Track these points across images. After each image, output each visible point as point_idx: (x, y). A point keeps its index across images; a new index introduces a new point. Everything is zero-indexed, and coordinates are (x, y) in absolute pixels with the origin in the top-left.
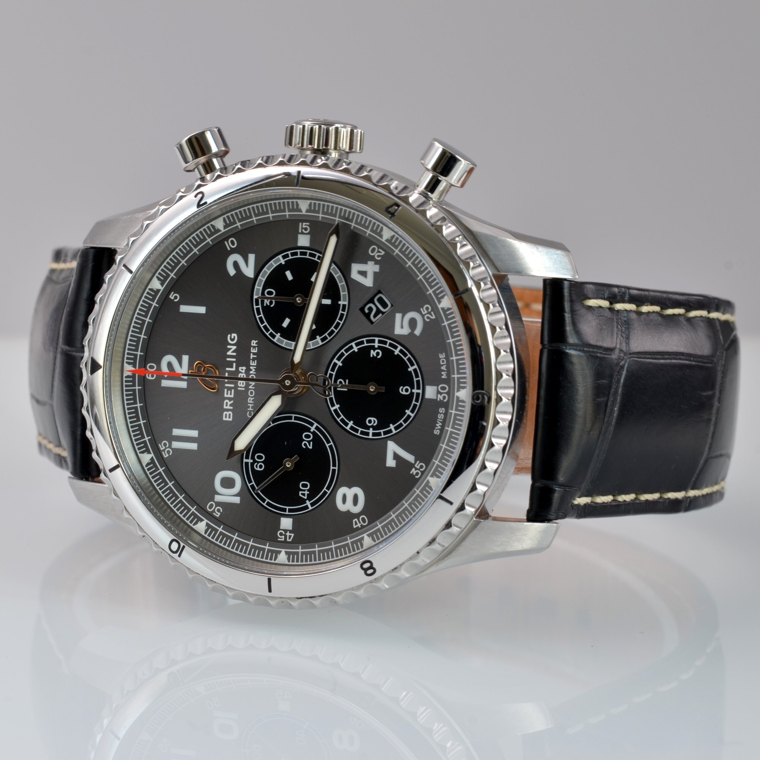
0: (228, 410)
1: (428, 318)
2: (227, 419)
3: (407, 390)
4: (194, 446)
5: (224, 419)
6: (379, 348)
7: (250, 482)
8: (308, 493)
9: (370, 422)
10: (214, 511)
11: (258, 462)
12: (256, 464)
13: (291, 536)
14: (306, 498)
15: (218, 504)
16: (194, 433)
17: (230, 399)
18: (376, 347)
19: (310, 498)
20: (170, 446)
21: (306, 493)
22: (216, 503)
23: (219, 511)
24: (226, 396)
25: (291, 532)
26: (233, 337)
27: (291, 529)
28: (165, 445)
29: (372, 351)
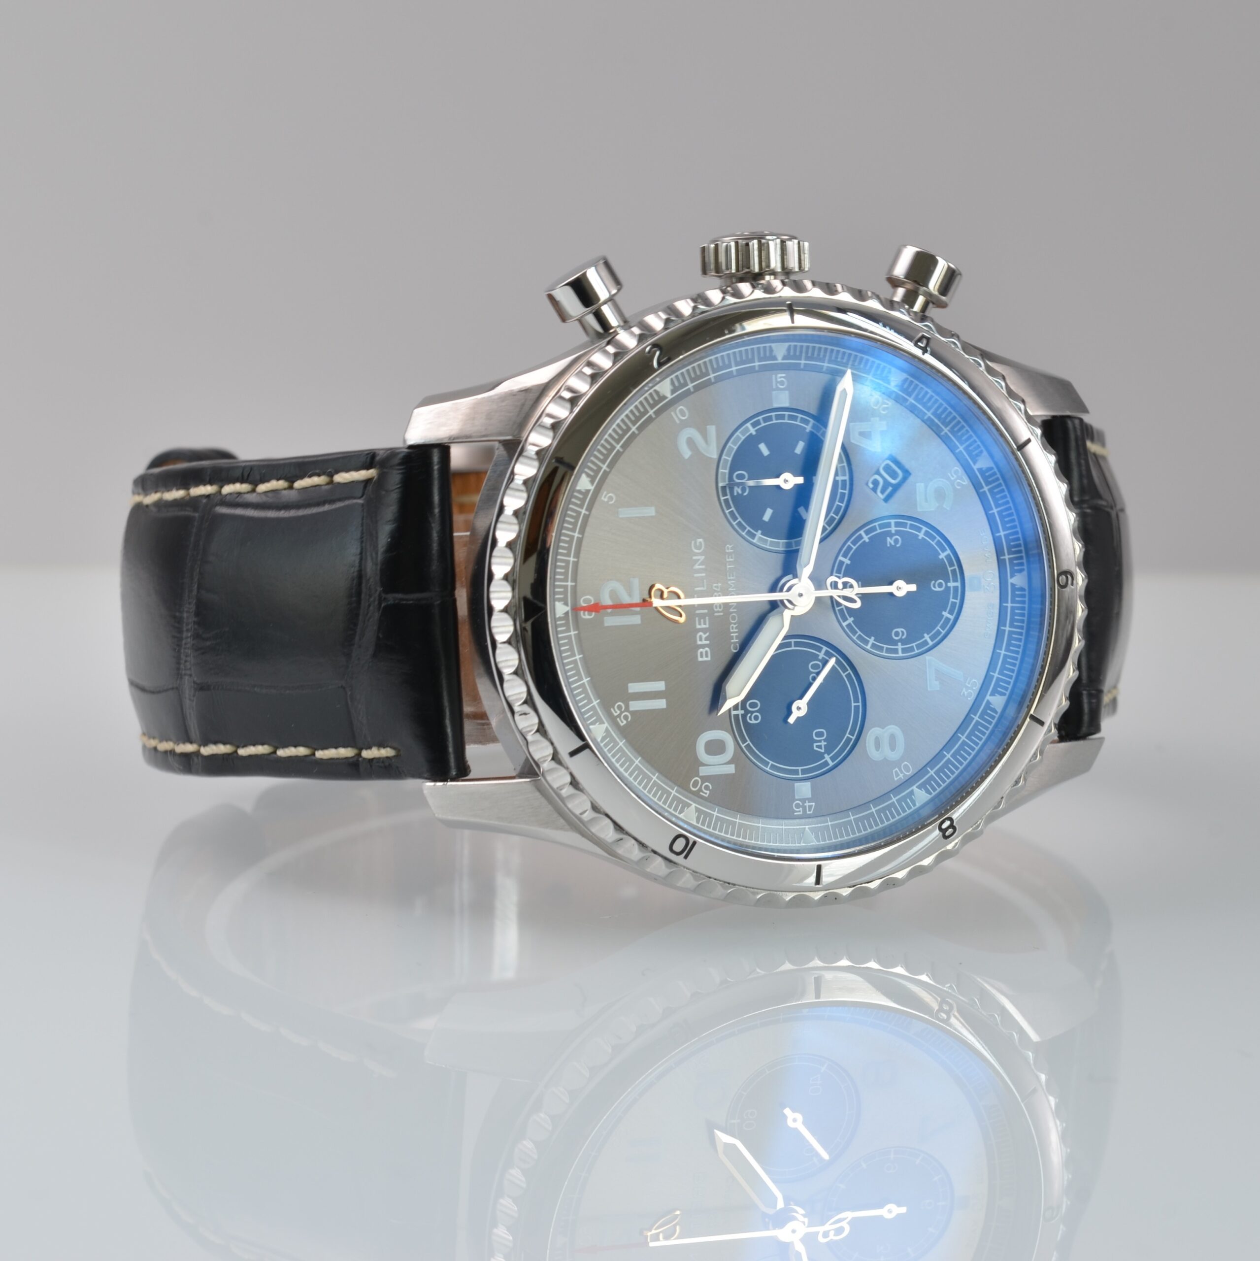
0: (703, 646)
1: (959, 484)
2: (705, 659)
3: (940, 585)
4: (661, 704)
5: (700, 659)
6: (897, 533)
7: (744, 741)
8: (826, 743)
9: (897, 634)
10: (700, 790)
11: (752, 712)
12: (749, 715)
13: (812, 806)
14: (823, 751)
15: (705, 779)
16: (660, 686)
17: (704, 631)
18: (893, 532)
19: (828, 750)
20: (627, 709)
21: (823, 744)
22: (701, 778)
23: (707, 788)
24: (698, 627)
25: (810, 800)
26: (698, 544)
27: (810, 796)
28: (620, 707)
29: (888, 539)
